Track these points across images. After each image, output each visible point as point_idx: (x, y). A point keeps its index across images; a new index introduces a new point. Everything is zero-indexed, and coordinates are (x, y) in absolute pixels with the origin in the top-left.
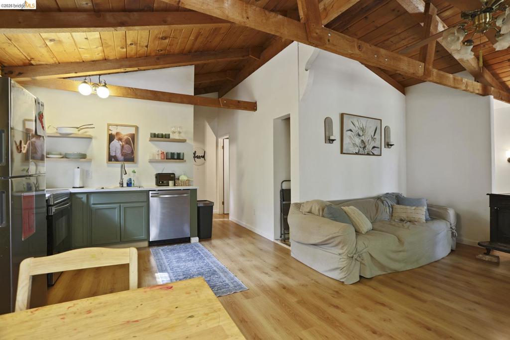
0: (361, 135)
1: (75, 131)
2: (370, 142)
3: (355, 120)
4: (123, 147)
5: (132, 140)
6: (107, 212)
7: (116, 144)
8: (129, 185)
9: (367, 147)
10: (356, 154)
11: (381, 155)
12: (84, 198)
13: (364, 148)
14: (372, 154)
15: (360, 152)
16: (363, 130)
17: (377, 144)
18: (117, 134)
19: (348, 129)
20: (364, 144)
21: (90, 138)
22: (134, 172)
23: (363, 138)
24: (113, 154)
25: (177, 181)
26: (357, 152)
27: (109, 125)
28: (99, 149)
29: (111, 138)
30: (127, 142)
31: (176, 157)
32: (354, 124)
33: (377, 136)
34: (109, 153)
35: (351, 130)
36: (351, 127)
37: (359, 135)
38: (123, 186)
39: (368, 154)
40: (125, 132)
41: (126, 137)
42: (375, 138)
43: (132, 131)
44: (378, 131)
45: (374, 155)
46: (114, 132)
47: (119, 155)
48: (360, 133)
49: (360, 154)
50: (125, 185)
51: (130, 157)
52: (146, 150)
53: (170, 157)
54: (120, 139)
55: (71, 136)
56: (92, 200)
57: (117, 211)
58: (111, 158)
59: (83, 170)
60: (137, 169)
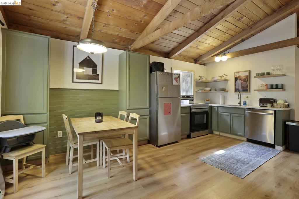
1: (219, 78)
4: (242, 83)
5: (247, 79)
6: (225, 117)
7: (239, 82)
8: (245, 104)
12: (216, 109)
18: (239, 76)
21: (228, 80)
22: (247, 97)
24: (237, 88)
25: (274, 104)
27: (235, 73)
28: (231, 86)
30: (244, 80)
34: (235, 87)
38: (241, 105)
40: (243, 75)
41: (243, 78)
43: (247, 74)
46: (237, 76)
47: (240, 88)
50: (242, 104)
51: (246, 89)
52: (256, 83)
53: (270, 88)
54: (241, 80)
55: (218, 80)
56: (220, 110)
57: (229, 117)
58: (236, 90)
59: (224, 96)
60: (249, 96)
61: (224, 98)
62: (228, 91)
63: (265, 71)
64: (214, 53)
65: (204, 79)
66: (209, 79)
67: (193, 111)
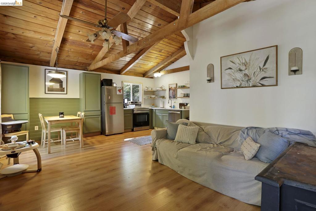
0: (243, 69)
1: (160, 89)
2: (257, 73)
3: (235, 59)
6: (159, 116)
7: (171, 91)
8: (174, 107)
9: (253, 78)
10: (237, 87)
11: (277, 85)
13: (247, 81)
14: (260, 85)
15: (242, 86)
16: (245, 64)
17: (270, 73)
18: (171, 87)
19: (227, 68)
20: (248, 76)
21: (165, 90)
23: (247, 72)
26: (238, 85)
27: (169, 85)
28: (167, 94)
29: (170, 89)
30: (174, 91)
32: (233, 62)
33: (271, 65)
34: (169, 95)
35: (230, 68)
36: (231, 65)
37: (241, 70)
39: (254, 86)
42: (266, 68)
44: (272, 60)
45: (263, 85)
46: (170, 87)
48: (241, 68)
49: (243, 87)
50: (172, 107)
51: (175, 97)
54: (172, 90)
56: (157, 112)
58: (170, 97)
59: (164, 102)
60: (176, 101)
62: (165, 98)
64: (154, 71)
65: (150, 89)
66: (154, 89)
67: (135, 112)
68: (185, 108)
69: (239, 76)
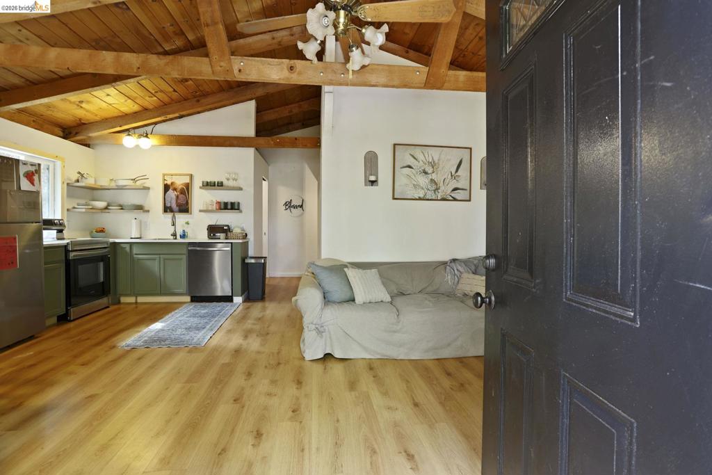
0: (429, 172)
1: (131, 183)
2: (447, 181)
3: (418, 152)
4: (177, 197)
5: (186, 190)
6: (149, 263)
7: (171, 194)
8: (183, 236)
9: (442, 188)
10: (420, 199)
11: (470, 200)
12: (128, 248)
13: (435, 191)
14: (451, 198)
15: (427, 197)
16: (433, 164)
17: (463, 183)
18: (172, 183)
19: (405, 165)
20: (436, 184)
21: (148, 188)
22: (187, 223)
23: (434, 176)
24: (168, 205)
25: (229, 234)
26: (422, 196)
27: (164, 175)
28: (155, 200)
29: (167, 188)
30: (182, 192)
31: (229, 207)
32: (415, 158)
33: (463, 172)
34: (165, 203)
35: (410, 167)
36: (411, 161)
37: (426, 173)
38: (176, 239)
39: (444, 199)
40: (180, 182)
41: (180, 187)
42: (459, 176)
43: (187, 180)
44: (465, 165)
45: (455, 199)
46: (169, 182)
47: (174, 206)
48: (427, 170)
49: (428, 200)
50: (178, 237)
51: (184, 208)
52: (200, 198)
53: (222, 207)
54: (175, 189)
55: (127, 187)
56: (135, 250)
57: (157, 263)
58: (167, 209)
59: (141, 222)
60: (190, 221)
61: (141, 225)
62: (148, 211)
63: (216, 179)
64: (120, 126)
65: (90, 182)
66: (104, 182)
67: (72, 255)
68: (226, 239)
69: (423, 181)
